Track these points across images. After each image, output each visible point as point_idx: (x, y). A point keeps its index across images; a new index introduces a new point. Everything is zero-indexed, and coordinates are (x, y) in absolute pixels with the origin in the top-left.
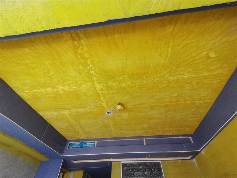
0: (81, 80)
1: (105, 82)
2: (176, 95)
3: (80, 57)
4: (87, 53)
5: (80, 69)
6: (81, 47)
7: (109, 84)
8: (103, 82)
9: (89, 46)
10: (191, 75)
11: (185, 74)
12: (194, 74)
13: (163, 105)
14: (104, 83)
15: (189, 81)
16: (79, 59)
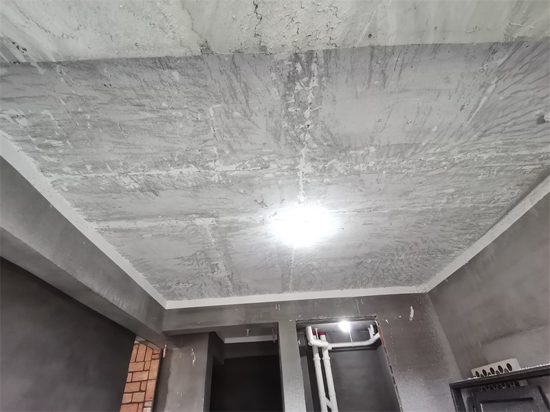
0: (273, 153)
1: (323, 160)
2: (451, 190)
3: (293, 101)
4: (313, 93)
5: (281, 127)
6: (305, 79)
7: (329, 164)
8: (318, 159)
9: (324, 79)
10: (498, 152)
11: (487, 151)
12: (502, 152)
13: (418, 209)
14: (319, 161)
15: (488, 165)
16: (288, 106)
